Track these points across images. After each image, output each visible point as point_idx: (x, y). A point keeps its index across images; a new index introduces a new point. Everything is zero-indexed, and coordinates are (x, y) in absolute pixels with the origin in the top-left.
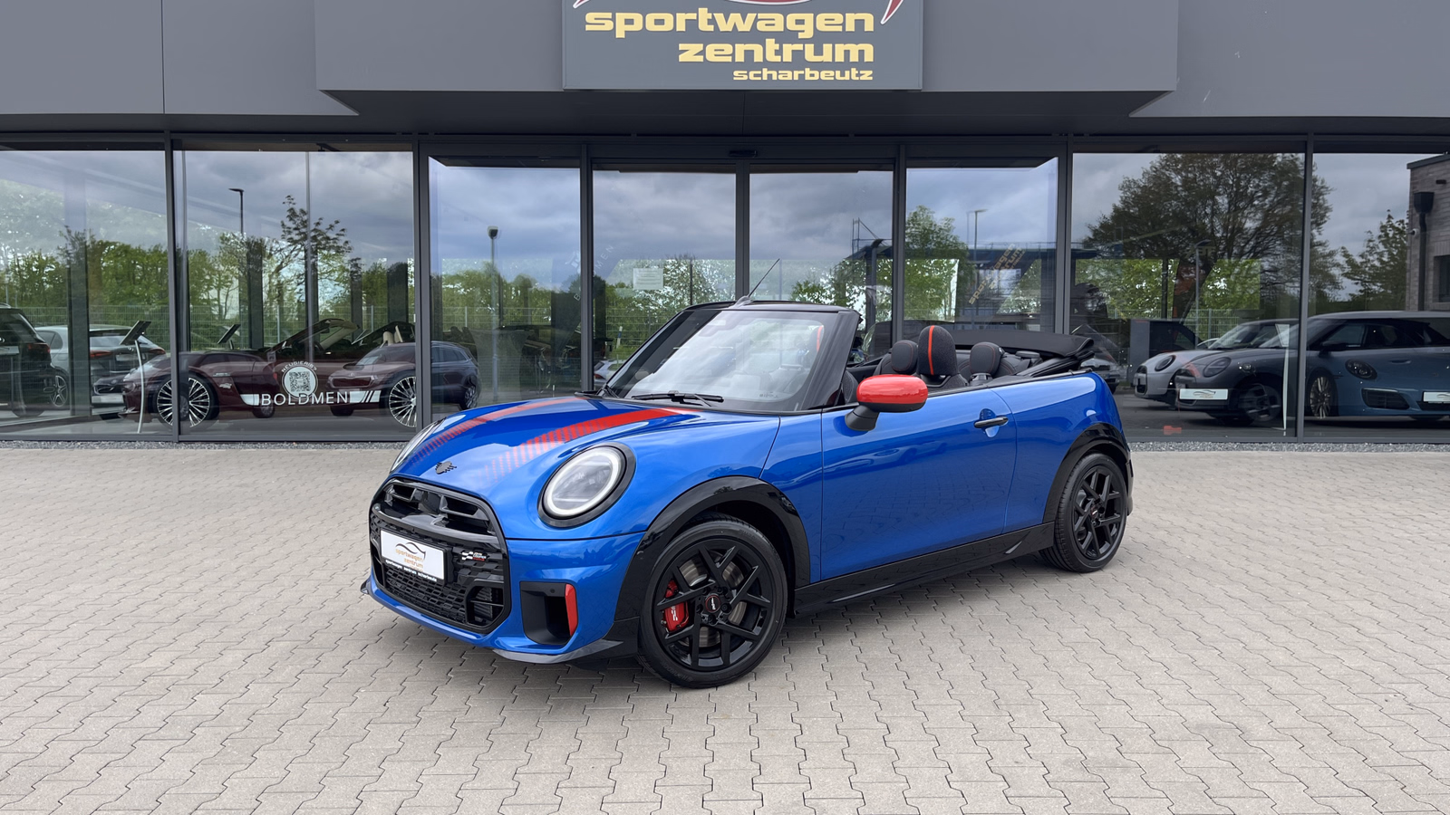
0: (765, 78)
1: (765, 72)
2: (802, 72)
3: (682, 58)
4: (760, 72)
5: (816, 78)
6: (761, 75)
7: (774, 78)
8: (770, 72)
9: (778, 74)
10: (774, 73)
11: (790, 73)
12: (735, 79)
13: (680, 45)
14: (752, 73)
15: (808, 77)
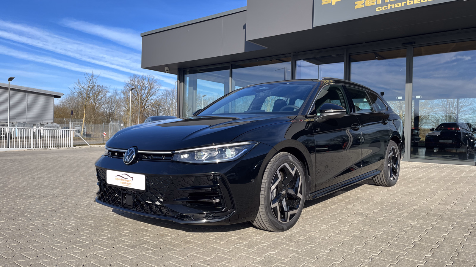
0: (389, 8)
1: (389, 5)
2: (406, 2)
3: (356, 7)
4: (387, 6)
5: (412, 3)
6: (387, 7)
7: (393, 7)
8: (391, 5)
9: (395, 5)
10: (393, 6)
11: (400, 4)
12: (376, 11)
13: (355, 2)
14: (383, 8)
15: (408, 4)
